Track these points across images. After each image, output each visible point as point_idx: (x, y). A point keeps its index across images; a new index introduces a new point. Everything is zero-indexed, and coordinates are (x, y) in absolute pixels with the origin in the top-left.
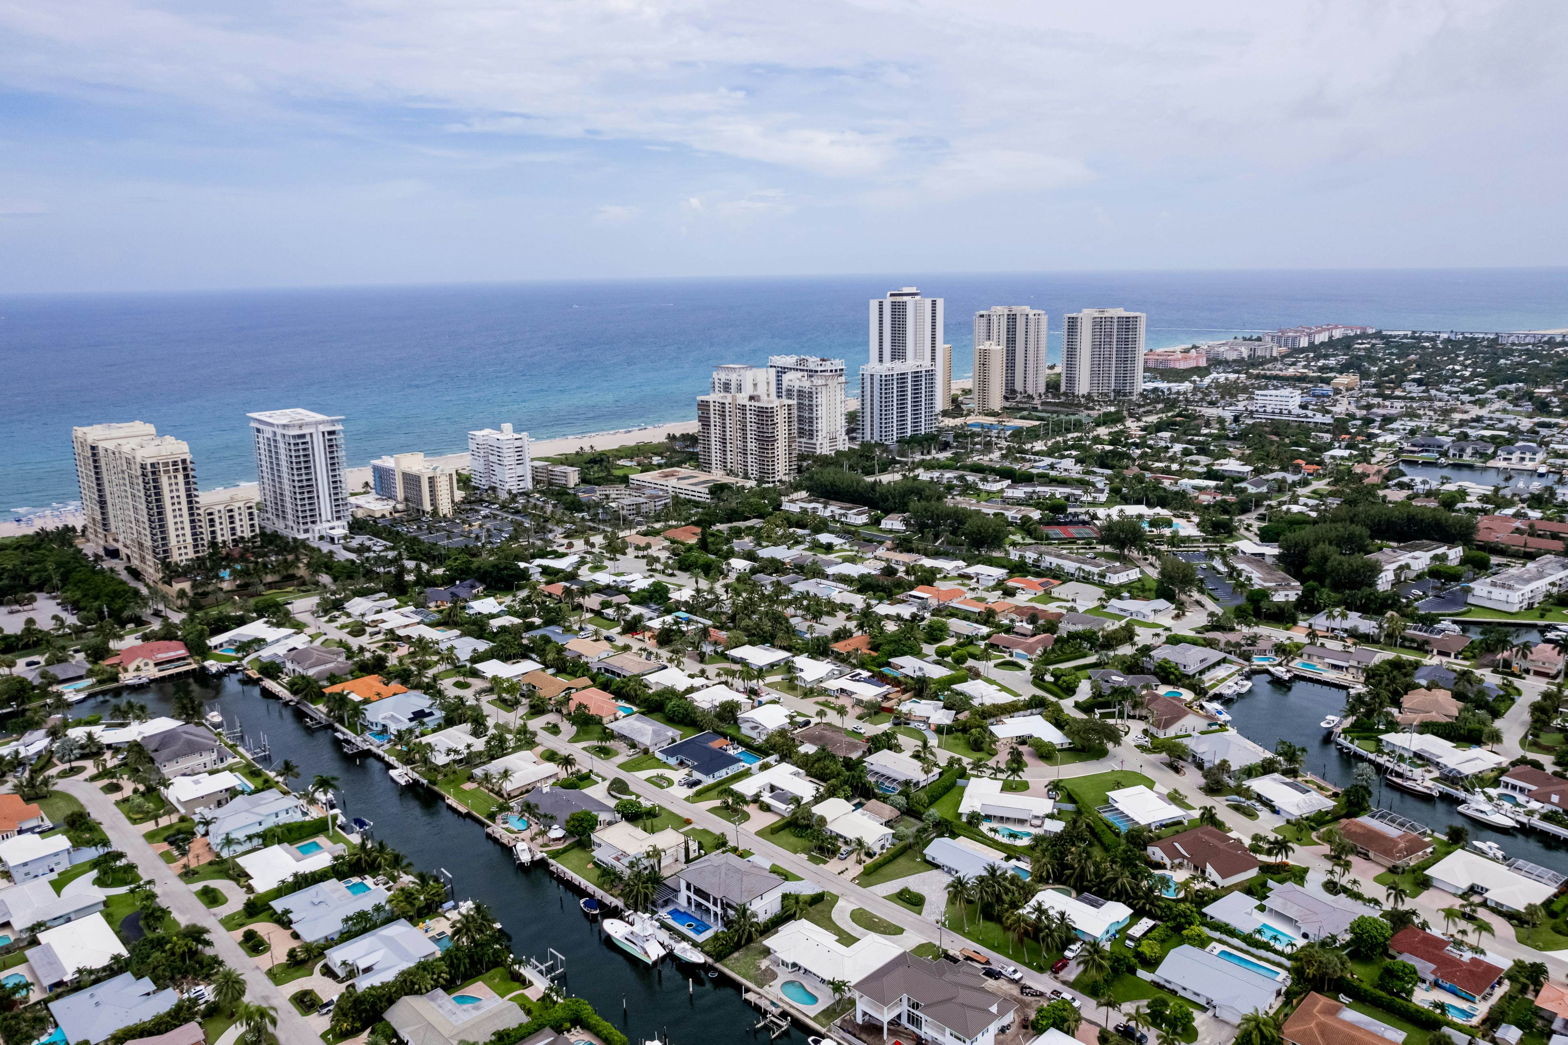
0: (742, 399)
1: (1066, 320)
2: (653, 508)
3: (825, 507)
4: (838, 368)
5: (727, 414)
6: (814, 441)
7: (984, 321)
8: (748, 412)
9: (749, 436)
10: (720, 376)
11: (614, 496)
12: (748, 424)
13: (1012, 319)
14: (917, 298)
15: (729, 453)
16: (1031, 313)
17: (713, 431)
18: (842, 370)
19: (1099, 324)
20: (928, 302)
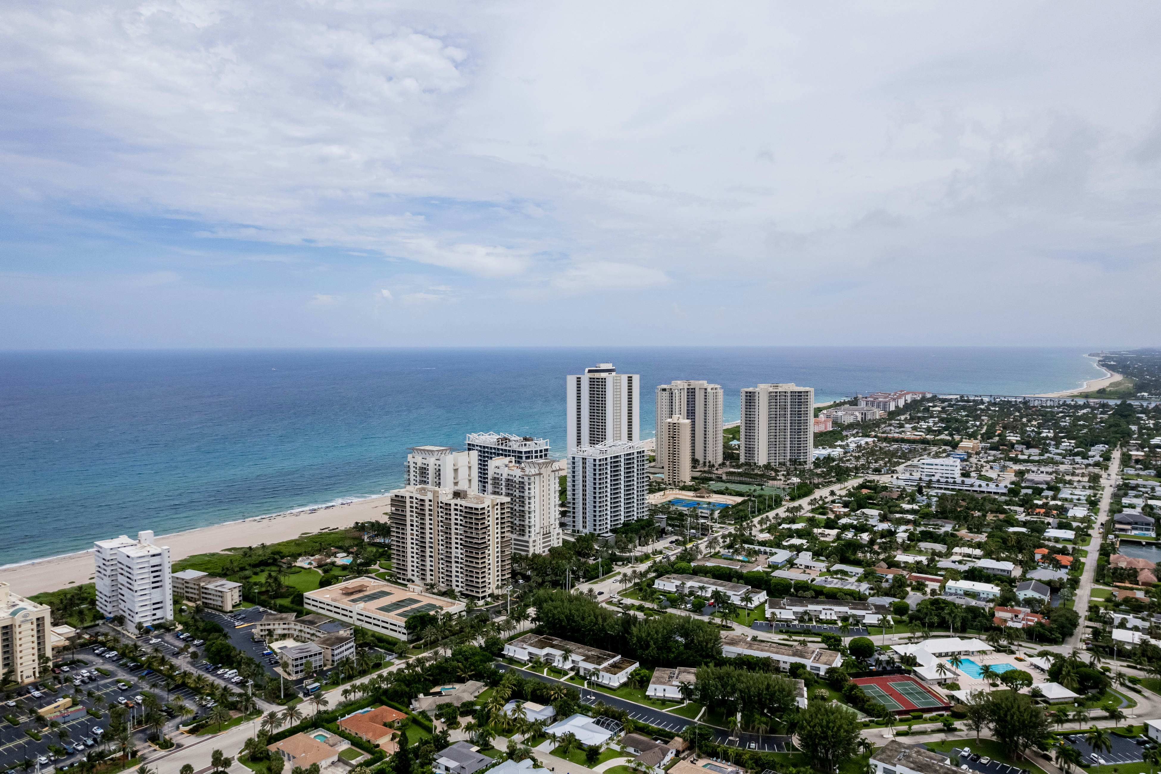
0: (445, 494)
1: (744, 394)
2: (330, 658)
3: (565, 658)
4: (543, 449)
5: (427, 513)
6: (526, 538)
7: (666, 394)
8: (453, 512)
9: (454, 541)
10: (416, 460)
11: (280, 632)
12: (453, 527)
13: (691, 393)
14: (614, 374)
15: (428, 559)
16: (709, 387)
17: (409, 531)
18: (546, 450)
19: (773, 397)
20: (624, 378)
